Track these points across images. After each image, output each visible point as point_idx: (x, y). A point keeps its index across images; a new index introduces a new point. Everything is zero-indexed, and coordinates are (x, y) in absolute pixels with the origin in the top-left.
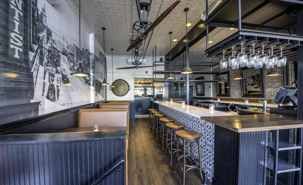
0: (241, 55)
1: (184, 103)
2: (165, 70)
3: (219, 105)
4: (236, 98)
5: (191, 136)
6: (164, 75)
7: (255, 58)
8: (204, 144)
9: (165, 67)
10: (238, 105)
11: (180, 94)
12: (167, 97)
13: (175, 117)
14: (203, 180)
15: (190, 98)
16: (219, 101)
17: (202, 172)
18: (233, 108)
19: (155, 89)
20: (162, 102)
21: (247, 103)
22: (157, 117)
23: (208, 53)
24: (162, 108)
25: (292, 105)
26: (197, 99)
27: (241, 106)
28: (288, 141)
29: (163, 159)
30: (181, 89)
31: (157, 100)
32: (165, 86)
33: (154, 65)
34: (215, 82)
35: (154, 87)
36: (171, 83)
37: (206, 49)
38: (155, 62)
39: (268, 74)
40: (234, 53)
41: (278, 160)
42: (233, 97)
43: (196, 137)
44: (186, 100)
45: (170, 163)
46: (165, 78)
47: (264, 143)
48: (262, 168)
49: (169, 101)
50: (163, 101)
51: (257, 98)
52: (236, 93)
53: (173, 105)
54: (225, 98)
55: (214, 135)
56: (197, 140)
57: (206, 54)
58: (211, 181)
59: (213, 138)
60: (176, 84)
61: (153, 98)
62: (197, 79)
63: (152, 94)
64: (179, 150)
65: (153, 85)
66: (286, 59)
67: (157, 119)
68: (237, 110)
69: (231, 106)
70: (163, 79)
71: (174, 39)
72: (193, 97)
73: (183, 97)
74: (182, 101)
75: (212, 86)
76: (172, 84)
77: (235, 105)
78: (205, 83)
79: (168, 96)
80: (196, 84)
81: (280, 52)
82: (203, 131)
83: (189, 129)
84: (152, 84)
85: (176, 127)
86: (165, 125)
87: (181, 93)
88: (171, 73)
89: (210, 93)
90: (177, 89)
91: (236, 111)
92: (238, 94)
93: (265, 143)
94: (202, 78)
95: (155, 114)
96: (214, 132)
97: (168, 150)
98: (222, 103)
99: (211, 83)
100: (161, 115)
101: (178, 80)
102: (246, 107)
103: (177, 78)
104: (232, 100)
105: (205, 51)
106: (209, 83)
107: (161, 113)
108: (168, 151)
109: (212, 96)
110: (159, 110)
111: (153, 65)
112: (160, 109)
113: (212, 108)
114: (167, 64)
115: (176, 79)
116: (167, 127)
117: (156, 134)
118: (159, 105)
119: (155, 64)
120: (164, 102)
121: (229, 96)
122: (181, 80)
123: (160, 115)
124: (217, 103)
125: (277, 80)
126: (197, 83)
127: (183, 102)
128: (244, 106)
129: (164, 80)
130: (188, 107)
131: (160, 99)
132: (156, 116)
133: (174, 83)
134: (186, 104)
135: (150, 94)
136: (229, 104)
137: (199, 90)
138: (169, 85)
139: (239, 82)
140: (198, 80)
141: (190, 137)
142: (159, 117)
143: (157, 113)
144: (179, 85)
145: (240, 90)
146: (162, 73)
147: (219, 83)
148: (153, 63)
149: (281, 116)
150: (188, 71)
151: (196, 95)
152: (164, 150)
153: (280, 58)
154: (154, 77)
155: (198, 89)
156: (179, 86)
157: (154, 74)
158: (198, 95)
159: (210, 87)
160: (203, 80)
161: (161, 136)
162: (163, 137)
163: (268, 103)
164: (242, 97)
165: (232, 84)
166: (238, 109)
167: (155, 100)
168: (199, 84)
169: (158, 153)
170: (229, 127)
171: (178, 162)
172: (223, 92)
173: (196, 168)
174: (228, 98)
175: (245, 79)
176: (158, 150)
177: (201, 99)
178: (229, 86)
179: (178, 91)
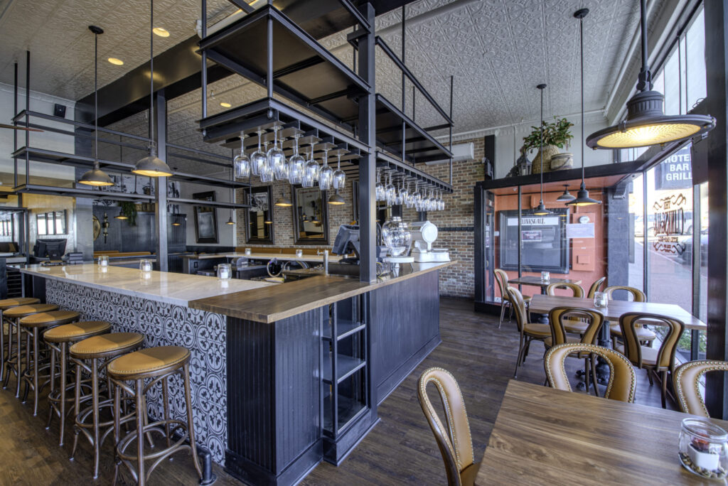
0: (274, 153)
1: (148, 268)
2: (77, 152)
3: (249, 265)
4: (284, 247)
5: (161, 364)
6: (73, 168)
7: (299, 164)
8: (203, 373)
9: (76, 142)
10: (285, 262)
11: (143, 240)
12: (87, 248)
13: (114, 315)
14: (200, 473)
15: (170, 251)
16: (248, 254)
17: (199, 450)
18: (276, 269)
19: (32, 218)
20: (64, 268)
21: (299, 256)
22: (32, 330)
23: (207, 130)
24: (61, 292)
25: (355, 256)
26: (199, 251)
27: (289, 264)
28: (351, 319)
29: (60, 477)
30: (149, 224)
31: (38, 263)
32: (78, 210)
33: (21, 123)
34: (243, 207)
35: (23, 212)
36: (106, 201)
37: (201, 118)
38: (26, 112)
39: (331, 200)
40: (262, 145)
41: (338, 358)
42: (279, 243)
43: (176, 360)
44: (158, 257)
45: (94, 475)
46: (78, 180)
47: (317, 333)
48: (317, 382)
49: (96, 262)
50: (65, 263)
51: (315, 247)
52: (283, 236)
53: (108, 274)
54: (265, 246)
55: (225, 343)
56: (180, 370)
57: (202, 130)
58: (223, 463)
59: (224, 351)
60: (127, 206)
61: (24, 255)
62: (196, 196)
63: (17, 239)
64: (123, 420)
65: (20, 201)
66: (344, 176)
67: (35, 335)
68: (284, 273)
69: (272, 264)
70: (71, 185)
71: (112, 57)
72: (187, 247)
73: (151, 249)
74: (142, 261)
75: (234, 219)
76: (113, 205)
77: (281, 262)
78: (219, 210)
79: (91, 244)
80: (195, 208)
81: (337, 162)
82: (201, 339)
83: (162, 343)
84: (17, 197)
85: (113, 347)
86: (68, 353)
87: (149, 234)
88: (97, 167)
89: (232, 234)
90: (132, 222)
91: (281, 276)
92: (288, 238)
93: (319, 333)
94: (211, 195)
95: (22, 316)
96: (225, 335)
97: (81, 434)
98: (255, 260)
99: (234, 212)
100: (55, 316)
101: (135, 193)
102: (297, 266)
103: (130, 187)
104: (276, 251)
105: (197, 122)
106: (229, 210)
107: (56, 310)
108: (83, 439)
109: (235, 244)
110: (48, 299)
111: (16, 123)
112: (52, 296)
113: (225, 273)
114: (82, 133)
115: (128, 191)
116: (74, 356)
117: (30, 396)
118: (48, 282)
119: (23, 119)
120: (71, 268)
121: (271, 242)
122: (145, 193)
123: (50, 319)
124: (245, 260)
125: (345, 213)
126: (197, 209)
127: (144, 264)
128: (295, 264)
129: (74, 187)
130: (164, 276)
131: (52, 258)
132: (29, 327)
133: (121, 203)
134: (156, 267)
135: (8, 239)
136: (269, 260)
137: (204, 228)
138: (96, 208)
139: (290, 213)
140: (200, 198)
141: (158, 368)
142: (42, 328)
143: (34, 311)
144: (138, 208)
145: (292, 230)
146: (63, 160)
147: (252, 213)
148: (17, 116)
149: (347, 277)
150: (156, 170)
151: (195, 240)
152: (69, 440)
153: (337, 174)
154: (22, 170)
155: (202, 223)
156: (140, 213)
157: (21, 162)
158: (200, 240)
159: (231, 220)
160: (214, 200)
161: (55, 396)
162: (60, 398)
163: (330, 254)
164: (295, 244)
165: (276, 216)
166: (284, 270)
167: (32, 261)
168: (204, 210)
169: (38, 465)
170: (251, 314)
171: (120, 459)
172: (261, 234)
173: (180, 448)
174: (270, 246)
175: (300, 208)
176: (39, 453)
177: (208, 251)
178: (271, 220)
179: (134, 229)
